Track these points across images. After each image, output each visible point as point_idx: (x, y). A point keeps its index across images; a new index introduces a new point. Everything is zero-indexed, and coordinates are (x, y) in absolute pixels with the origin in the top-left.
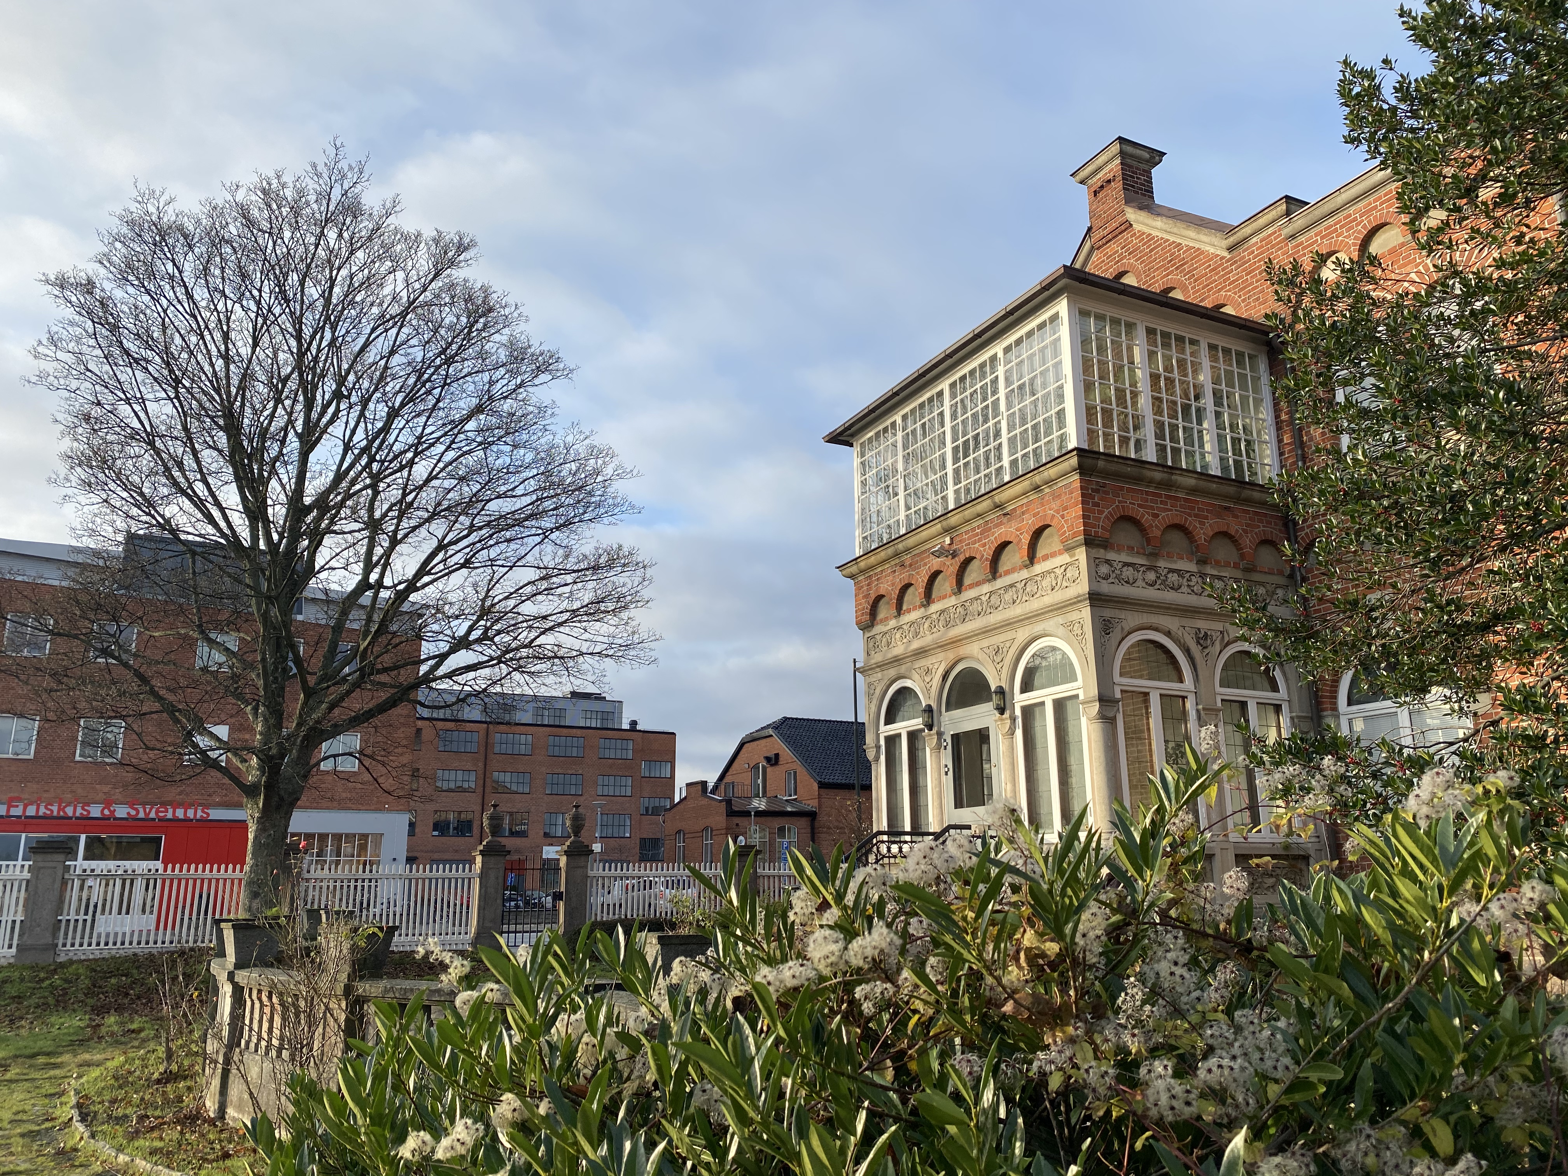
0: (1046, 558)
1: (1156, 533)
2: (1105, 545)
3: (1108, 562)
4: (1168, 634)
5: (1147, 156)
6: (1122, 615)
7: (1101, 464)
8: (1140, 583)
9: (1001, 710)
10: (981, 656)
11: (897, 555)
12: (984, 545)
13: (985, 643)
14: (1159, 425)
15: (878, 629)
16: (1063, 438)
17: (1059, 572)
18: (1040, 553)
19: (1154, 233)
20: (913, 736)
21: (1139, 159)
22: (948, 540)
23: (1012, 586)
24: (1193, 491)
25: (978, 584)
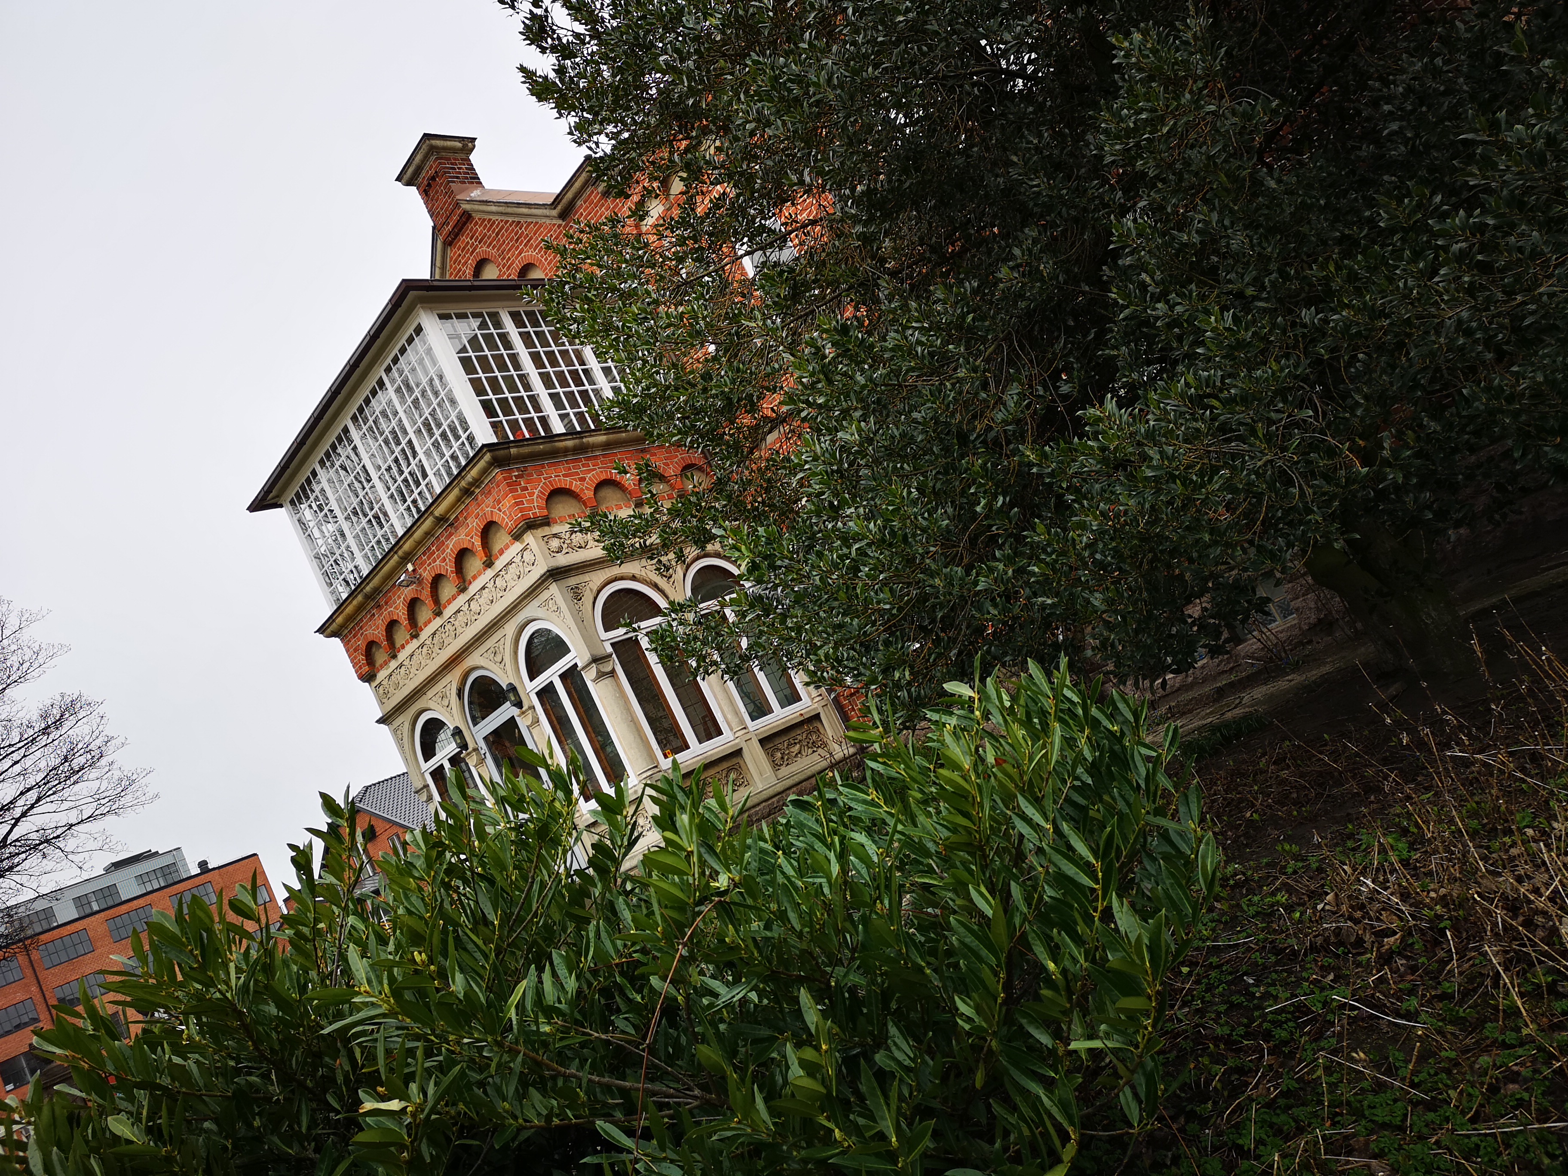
0: (501, 552)
1: (589, 494)
2: (546, 522)
3: (555, 536)
4: (634, 578)
5: (458, 145)
6: (586, 577)
7: (513, 451)
8: (591, 543)
9: (519, 704)
10: (481, 662)
11: (368, 597)
12: (444, 560)
13: (482, 649)
14: (555, 397)
15: (381, 675)
16: (471, 439)
17: (517, 559)
18: (496, 548)
19: (494, 218)
20: (455, 760)
21: (454, 150)
22: (410, 567)
23: (483, 588)
24: (607, 446)
25: (454, 598)
